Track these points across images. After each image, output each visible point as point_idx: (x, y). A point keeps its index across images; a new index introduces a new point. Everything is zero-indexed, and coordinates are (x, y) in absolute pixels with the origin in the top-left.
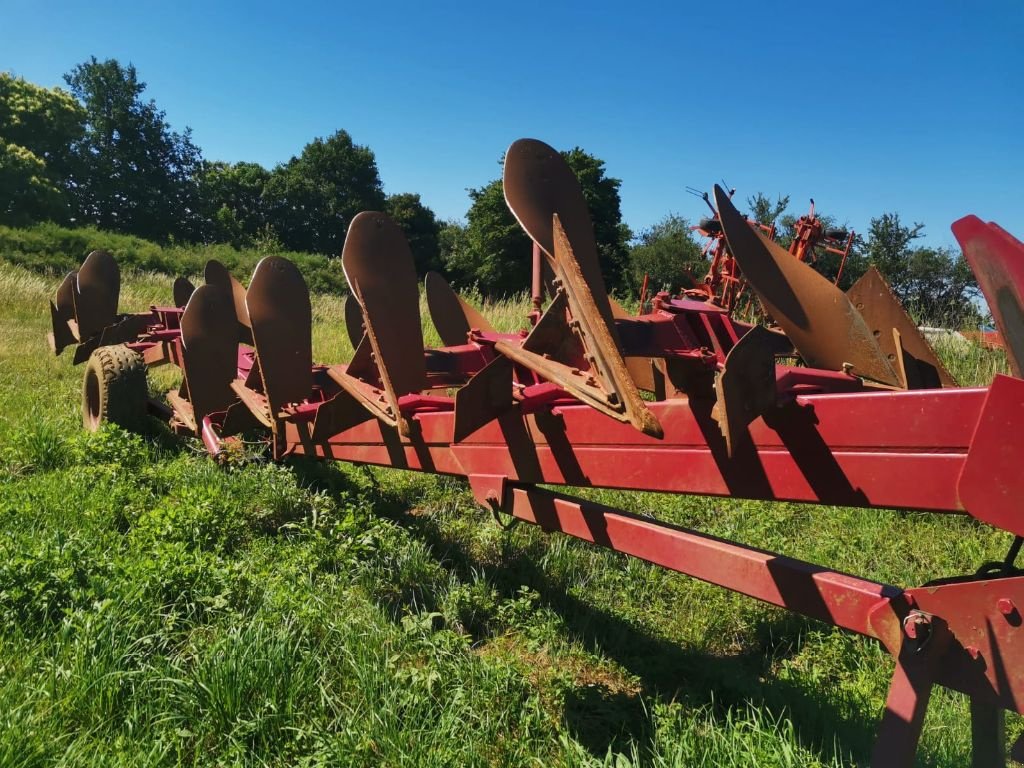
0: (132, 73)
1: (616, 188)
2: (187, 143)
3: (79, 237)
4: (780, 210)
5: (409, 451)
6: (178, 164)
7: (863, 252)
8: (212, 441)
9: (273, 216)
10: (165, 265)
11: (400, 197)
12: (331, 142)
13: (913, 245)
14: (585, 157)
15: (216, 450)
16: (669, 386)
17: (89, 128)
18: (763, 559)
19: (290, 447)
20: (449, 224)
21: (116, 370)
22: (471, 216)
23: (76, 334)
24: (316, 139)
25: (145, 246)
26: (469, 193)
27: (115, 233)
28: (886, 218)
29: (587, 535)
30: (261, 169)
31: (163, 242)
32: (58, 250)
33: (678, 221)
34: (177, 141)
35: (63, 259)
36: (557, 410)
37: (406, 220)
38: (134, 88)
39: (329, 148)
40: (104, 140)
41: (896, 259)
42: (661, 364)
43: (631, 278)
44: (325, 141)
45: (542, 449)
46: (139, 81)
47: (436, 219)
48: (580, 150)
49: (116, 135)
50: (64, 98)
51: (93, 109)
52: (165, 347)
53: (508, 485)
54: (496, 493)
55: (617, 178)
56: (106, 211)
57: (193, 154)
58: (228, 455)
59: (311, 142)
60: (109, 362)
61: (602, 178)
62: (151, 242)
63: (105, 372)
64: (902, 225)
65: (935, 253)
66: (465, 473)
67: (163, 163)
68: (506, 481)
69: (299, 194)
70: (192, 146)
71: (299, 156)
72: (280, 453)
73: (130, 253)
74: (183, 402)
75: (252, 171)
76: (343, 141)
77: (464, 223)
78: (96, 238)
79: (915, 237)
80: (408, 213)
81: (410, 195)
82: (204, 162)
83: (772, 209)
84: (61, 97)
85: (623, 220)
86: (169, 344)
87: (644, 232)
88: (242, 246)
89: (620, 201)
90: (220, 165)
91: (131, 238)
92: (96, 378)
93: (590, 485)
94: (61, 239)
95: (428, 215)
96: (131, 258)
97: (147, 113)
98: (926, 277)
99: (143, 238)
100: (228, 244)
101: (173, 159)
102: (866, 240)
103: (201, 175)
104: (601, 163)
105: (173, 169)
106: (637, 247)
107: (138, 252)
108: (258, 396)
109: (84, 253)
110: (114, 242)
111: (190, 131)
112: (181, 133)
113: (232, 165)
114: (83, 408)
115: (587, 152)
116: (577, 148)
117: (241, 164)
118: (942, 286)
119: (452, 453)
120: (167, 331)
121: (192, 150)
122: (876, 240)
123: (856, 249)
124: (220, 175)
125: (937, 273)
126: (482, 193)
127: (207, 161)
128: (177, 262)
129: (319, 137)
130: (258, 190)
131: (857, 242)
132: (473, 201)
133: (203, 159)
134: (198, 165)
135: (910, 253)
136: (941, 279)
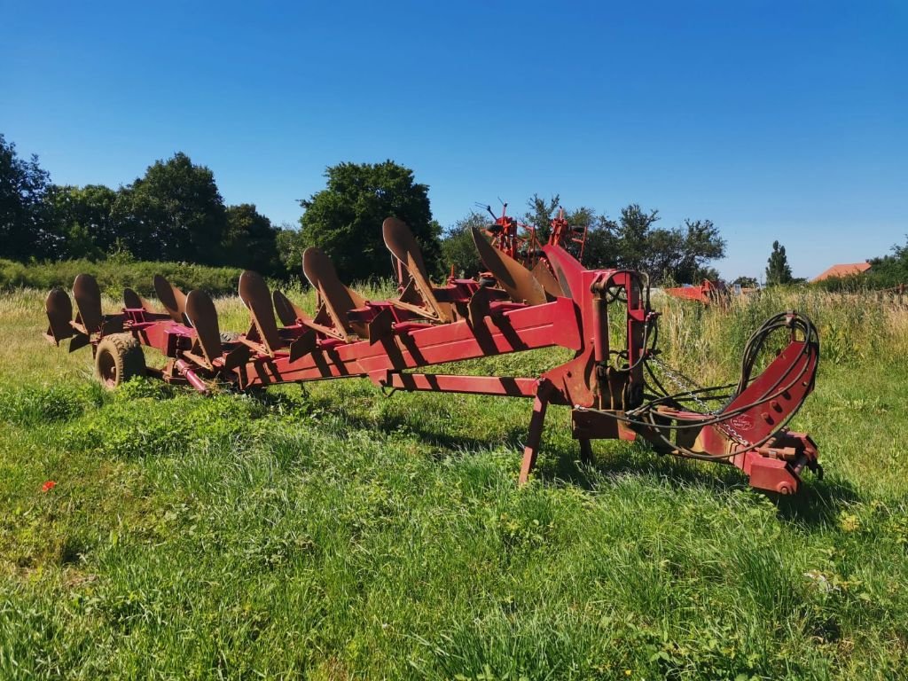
1: (425, 192)
2: (36, 169)
4: (554, 206)
5: (333, 368)
6: (30, 188)
7: (619, 235)
8: (198, 384)
9: (122, 231)
10: (31, 281)
11: (238, 208)
12: (171, 163)
13: (653, 227)
14: (397, 168)
16: (458, 316)
18: (498, 379)
19: (250, 380)
20: (283, 229)
21: (125, 347)
22: (302, 221)
23: (82, 329)
24: (157, 162)
25: (9, 265)
26: (300, 203)
28: (631, 208)
29: (430, 388)
30: (108, 189)
31: (26, 262)
33: (478, 217)
34: (27, 168)
36: (410, 333)
37: (245, 228)
39: (169, 168)
41: (642, 238)
42: (453, 307)
43: (444, 266)
44: (165, 164)
45: (405, 352)
47: (272, 225)
48: (391, 161)
52: (135, 335)
53: (389, 373)
54: (384, 378)
55: (425, 183)
57: (42, 178)
58: (211, 391)
59: (153, 164)
60: (120, 343)
61: (413, 184)
62: (15, 262)
64: (643, 212)
65: (669, 232)
66: (365, 372)
67: (16, 190)
68: (388, 371)
69: (144, 210)
70: (41, 172)
71: (143, 177)
75: (101, 192)
76: (183, 162)
77: (297, 227)
79: (654, 220)
80: (246, 221)
81: (247, 205)
82: (54, 187)
85: (434, 218)
86: (139, 332)
87: (451, 228)
88: (97, 260)
89: (429, 202)
90: (69, 188)
93: (428, 364)
95: (264, 222)
98: (665, 251)
99: (7, 259)
100: (85, 259)
101: (25, 186)
102: (620, 226)
103: (52, 198)
104: (411, 172)
105: (25, 193)
106: (447, 240)
107: (4, 272)
108: (255, 343)
111: (36, 157)
112: (28, 160)
113: (80, 189)
115: (398, 163)
116: (388, 161)
117: (89, 187)
118: (678, 256)
119: (358, 364)
120: (137, 324)
121: (41, 174)
122: (627, 225)
123: (613, 232)
124: (70, 197)
125: (673, 248)
126: (312, 201)
127: (57, 185)
128: (40, 278)
129: (159, 160)
130: (106, 211)
131: (613, 227)
132: (304, 210)
133: (53, 183)
134: (50, 189)
135: (652, 233)
136: (677, 252)
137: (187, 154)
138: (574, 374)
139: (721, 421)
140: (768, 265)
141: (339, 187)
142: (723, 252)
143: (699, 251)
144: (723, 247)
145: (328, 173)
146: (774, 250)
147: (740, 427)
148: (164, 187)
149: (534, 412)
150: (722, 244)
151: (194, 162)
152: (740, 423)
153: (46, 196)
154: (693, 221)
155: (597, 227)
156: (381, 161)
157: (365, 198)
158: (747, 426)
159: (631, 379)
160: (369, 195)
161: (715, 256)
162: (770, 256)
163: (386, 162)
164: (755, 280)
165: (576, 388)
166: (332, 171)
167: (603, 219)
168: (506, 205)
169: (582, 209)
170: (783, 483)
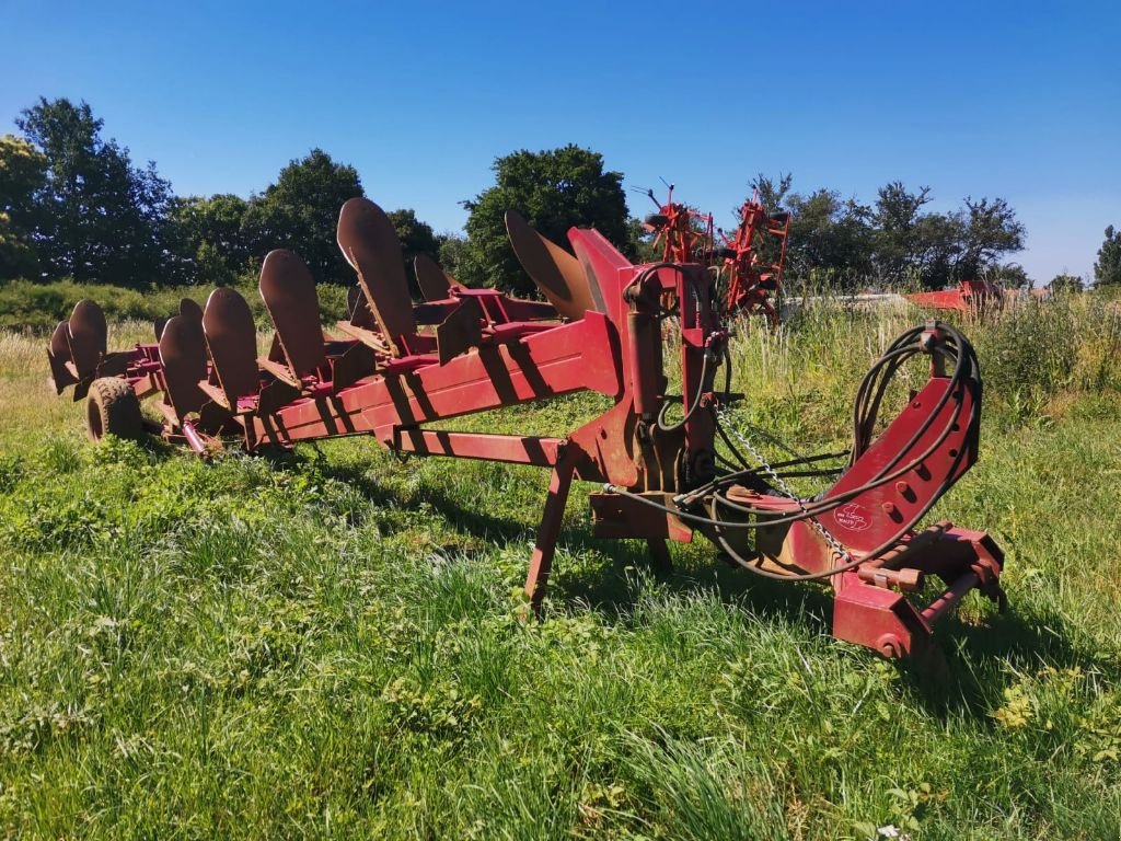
0: (87, 110)
1: (619, 182)
2: (155, 179)
3: (54, 292)
4: (784, 189)
5: (338, 421)
6: (150, 202)
7: (875, 224)
8: (197, 443)
10: (147, 312)
11: (393, 215)
12: (307, 163)
13: (923, 211)
14: (581, 153)
15: (201, 449)
17: (50, 175)
18: (520, 439)
19: (259, 438)
20: (449, 238)
21: (112, 396)
22: (469, 228)
23: (75, 373)
24: (292, 162)
25: (124, 294)
26: (463, 205)
27: (91, 284)
28: (890, 187)
29: (442, 451)
30: (238, 199)
31: (144, 289)
32: (34, 308)
34: (144, 178)
35: (40, 317)
36: (416, 372)
37: (402, 240)
38: (91, 125)
39: (305, 170)
40: (68, 185)
41: (907, 228)
44: (300, 164)
45: (412, 400)
46: (95, 119)
47: (435, 234)
48: (573, 145)
49: (79, 180)
50: (19, 145)
51: (51, 155)
52: (152, 378)
53: (397, 430)
54: (390, 436)
55: (618, 171)
56: (79, 262)
57: (162, 189)
58: (210, 452)
59: (287, 166)
60: (106, 390)
61: (603, 172)
63: (104, 399)
64: (907, 192)
65: (944, 218)
66: (372, 428)
67: (133, 204)
68: (394, 427)
70: (160, 181)
71: (276, 182)
72: (251, 445)
73: (108, 303)
74: (168, 407)
75: (231, 203)
76: (321, 160)
77: (464, 235)
78: (73, 291)
79: (923, 202)
80: (403, 231)
81: (404, 211)
82: (177, 198)
83: (776, 190)
84: (15, 144)
86: (155, 375)
89: (625, 195)
90: (195, 200)
91: (108, 288)
92: (97, 406)
93: (439, 418)
94: (36, 296)
95: (424, 231)
96: (112, 309)
97: (109, 151)
98: (940, 243)
99: (121, 286)
100: (212, 283)
101: (143, 199)
102: (876, 211)
103: (176, 212)
104: (598, 157)
105: (145, 209)
107: (117, 302)
108: (218, 390)
109: (62, 309)
110: (92, 294)
111: (153, 164)
112: (145, 169)
113: (207, 200)
114: (88, 434)
115: (583, 147)
116: (570, 145)
117: (217, 197)
118: (958, 250)
119: (363, 416)
120: (152, 363)
121: (160, 186)
122: (886, 211)
123: (867, 222)
124: (196, 211)
125: (951, 238)
126: (478, 202)
127: (180, 197)
128: (160, 308)
129: (294, 159)
130: (236, 224)
131: (867, 214)
132: (468, 214)
133: (175, 194)
134: (170, 201)
135: (920, 220)
136: (956, 244)
137: (326, 151)
138: (610, 433)
139: (810, 516)
140: (1097, 259)
141: (510, 181)
142: (1021, 243)
143: (988, 241)
144: (1020, 235)
145: (497, 165)
146: (1106, 239)
147: (849, 526)
148: (299, 193)
149: (550, 492)
150: (1019, 231)
151: (334, 161)
152: (848, 518)
153: (168, 210)
154: (976, 201)
155: (844, 216)
156: (563, 145)
157: (543, 193)
158: (859, 524)
159: (687, 443)
160: (546, 189)
161: (1010, 247)
162: (1101, 247)
163: (568, 146)
164: (1079, 279)
165: (613, 455)
166: (501, 162)
167: (852, 204)
168: (672, 188)
169: (823, 191)
170: (888, 636)
